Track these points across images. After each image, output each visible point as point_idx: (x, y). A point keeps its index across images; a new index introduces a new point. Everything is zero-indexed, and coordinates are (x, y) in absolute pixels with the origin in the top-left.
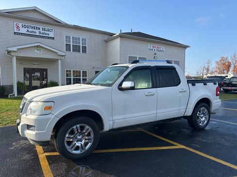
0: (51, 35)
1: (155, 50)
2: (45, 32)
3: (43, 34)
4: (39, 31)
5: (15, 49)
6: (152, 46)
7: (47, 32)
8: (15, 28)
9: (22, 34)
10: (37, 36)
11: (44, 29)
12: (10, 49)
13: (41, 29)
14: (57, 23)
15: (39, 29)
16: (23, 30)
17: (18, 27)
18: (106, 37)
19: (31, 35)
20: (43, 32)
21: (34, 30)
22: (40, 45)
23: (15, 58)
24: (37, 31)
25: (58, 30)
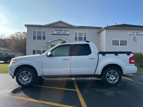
0: (68, 33)
1: (134, 35)
2: (65, 32)
3: (64, 33)
4: (62, 32)
5: (49, 41)
6: (131, 32)
7: (66, 32)
8: (52, 32)
9: (55, 34)
10: (61, 35)
11: (64, 31)
12: (48, 42)
13: (63, 31)
14: (71, 27)
15: (62, 31)
16: (55, 32)
17: (53, 31)
18: (98, 30)
19: (58, 34)
20: (64, 32)
21: (60, 32)
22: (61, 38)
23: (50, 45)
24: (61, 32)
25: (71, 30)
